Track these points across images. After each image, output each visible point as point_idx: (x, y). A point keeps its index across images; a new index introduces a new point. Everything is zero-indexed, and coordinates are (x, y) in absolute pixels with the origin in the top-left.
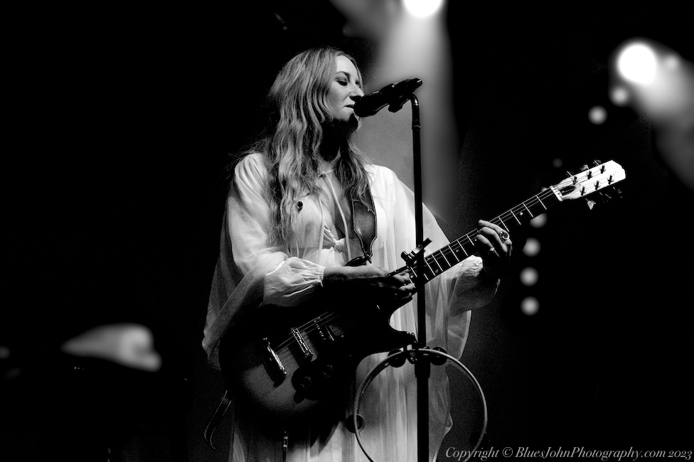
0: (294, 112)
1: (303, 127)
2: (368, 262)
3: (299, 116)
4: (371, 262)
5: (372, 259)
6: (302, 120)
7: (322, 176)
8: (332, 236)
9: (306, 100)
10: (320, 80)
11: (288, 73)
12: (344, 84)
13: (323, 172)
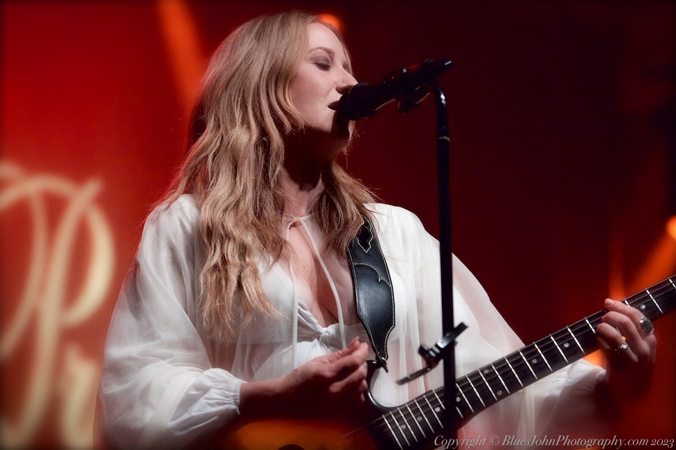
0: (238, 115)
1: (250, 139)
2: (382, 370)
3: (245, 121)
4: (387, 371)
5: (389, 365)
6: (249, 128)
7: (294, 225)
8: (315, 321)
9: (258, 94)
10: (280, 61)
11: (227, 54)
12: (324, 67)
13: (296, 219)
